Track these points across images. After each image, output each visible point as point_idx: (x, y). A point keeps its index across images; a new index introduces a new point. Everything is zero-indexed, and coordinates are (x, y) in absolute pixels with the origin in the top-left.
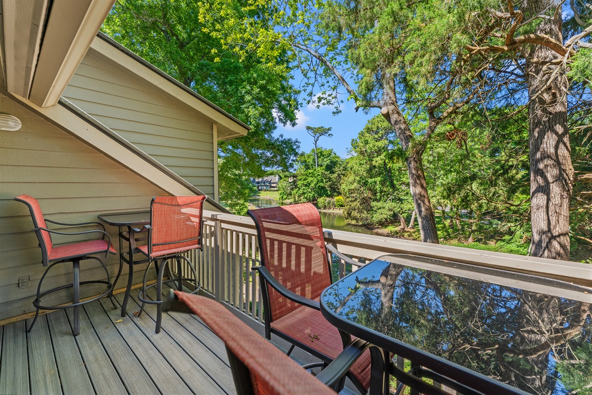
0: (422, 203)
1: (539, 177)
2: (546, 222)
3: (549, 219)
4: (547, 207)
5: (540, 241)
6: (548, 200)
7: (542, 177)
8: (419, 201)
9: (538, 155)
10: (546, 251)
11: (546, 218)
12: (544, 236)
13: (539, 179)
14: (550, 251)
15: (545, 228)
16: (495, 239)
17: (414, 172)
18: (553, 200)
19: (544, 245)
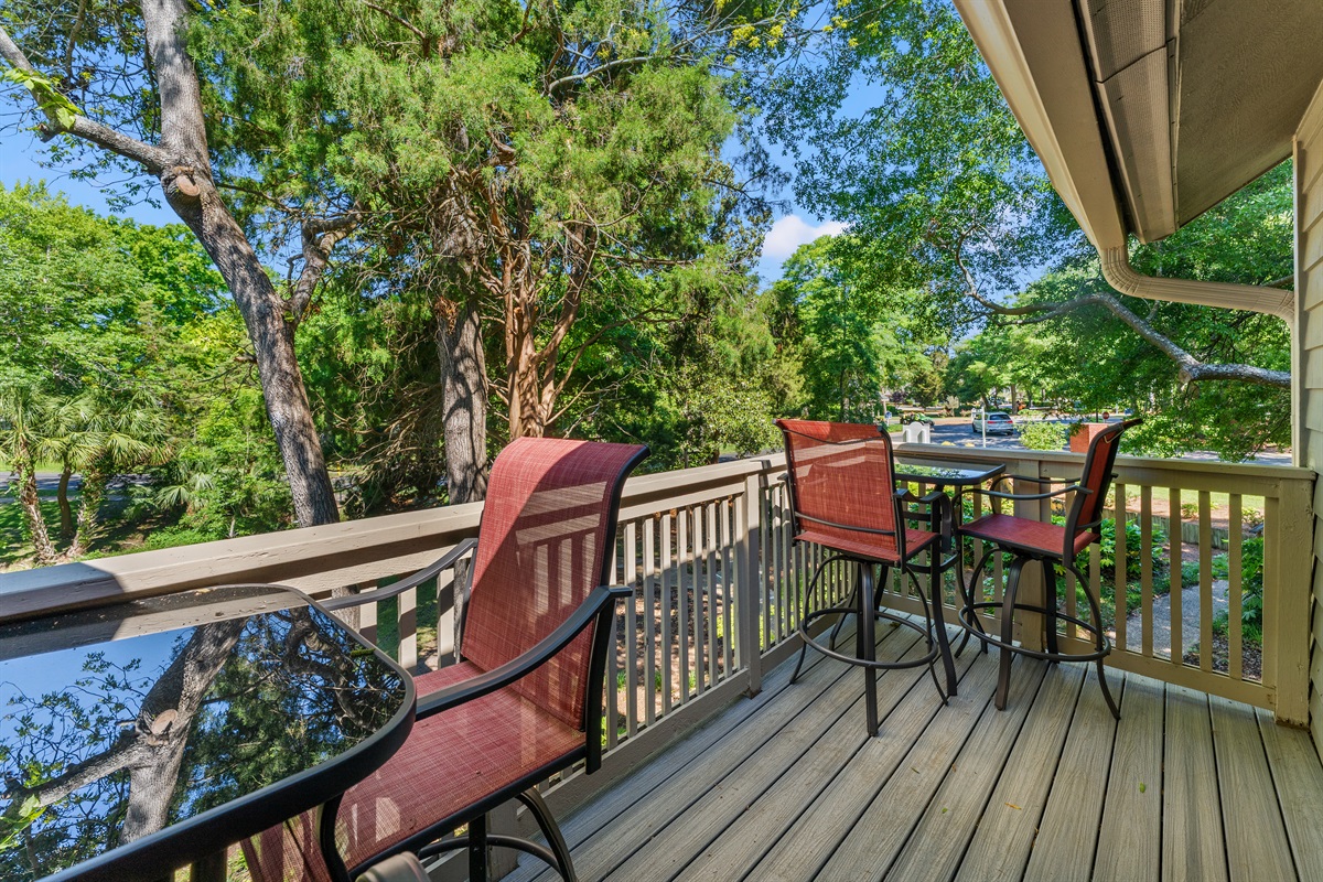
0: (307, 442)
1: (460, 385)
2: (470, 452)
3: (473, 447)
4: (471, 429)
5: (465, 481)
6: (472, 418)
7: (463, 385)
8: (302, 439)
9: (457, 352)
10: (473, 494)
11: (470, 444)
12: (469, 472)
13: (460, 387)
14: (476, 492)
15: (470, 460)
16: (140, 531)
17: (286, 366)
18: (476, 418)
19: (469, 485)
